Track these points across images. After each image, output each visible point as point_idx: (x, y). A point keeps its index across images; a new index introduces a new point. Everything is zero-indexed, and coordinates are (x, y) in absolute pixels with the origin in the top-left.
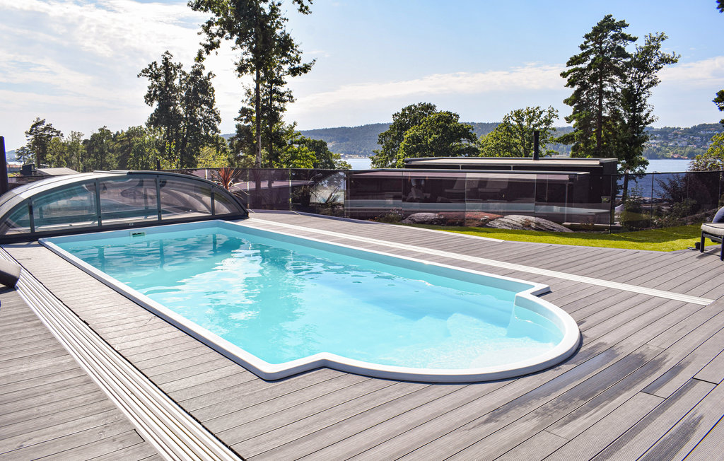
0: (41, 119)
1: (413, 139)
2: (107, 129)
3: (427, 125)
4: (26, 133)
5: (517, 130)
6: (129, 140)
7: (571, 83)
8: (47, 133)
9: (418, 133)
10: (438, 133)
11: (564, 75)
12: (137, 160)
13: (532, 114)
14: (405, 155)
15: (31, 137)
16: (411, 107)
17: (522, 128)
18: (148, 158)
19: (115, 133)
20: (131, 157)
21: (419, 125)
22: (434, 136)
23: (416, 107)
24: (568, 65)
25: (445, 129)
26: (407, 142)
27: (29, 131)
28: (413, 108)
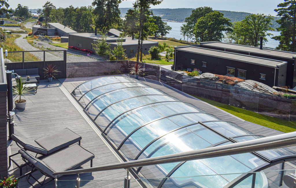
0: (49, 2)
1: (201, 23)
2: (72, 6)
3: (208, 17)
4: (43, 6)
5: (252, 23)
6: (81, 12)
7: (280, 15)
8: (50, 7)
9: (204, 20)
10: (213, 21)
11: (276, 10)
12: (84, 20)
13: (260, 17)
14: (197, 29)
15: (44, 8)
16: (200, 8)
17: (254, 23)
18: (88, 20)
19: (75, 8)
20: (81, 19)
21: (205, 17)
22: (211, 22)
23: (203, 8)
24: (278, 6)
25: (217, 19)
26: (199, 23)
27: (44, 6)
28: (201, 8)
